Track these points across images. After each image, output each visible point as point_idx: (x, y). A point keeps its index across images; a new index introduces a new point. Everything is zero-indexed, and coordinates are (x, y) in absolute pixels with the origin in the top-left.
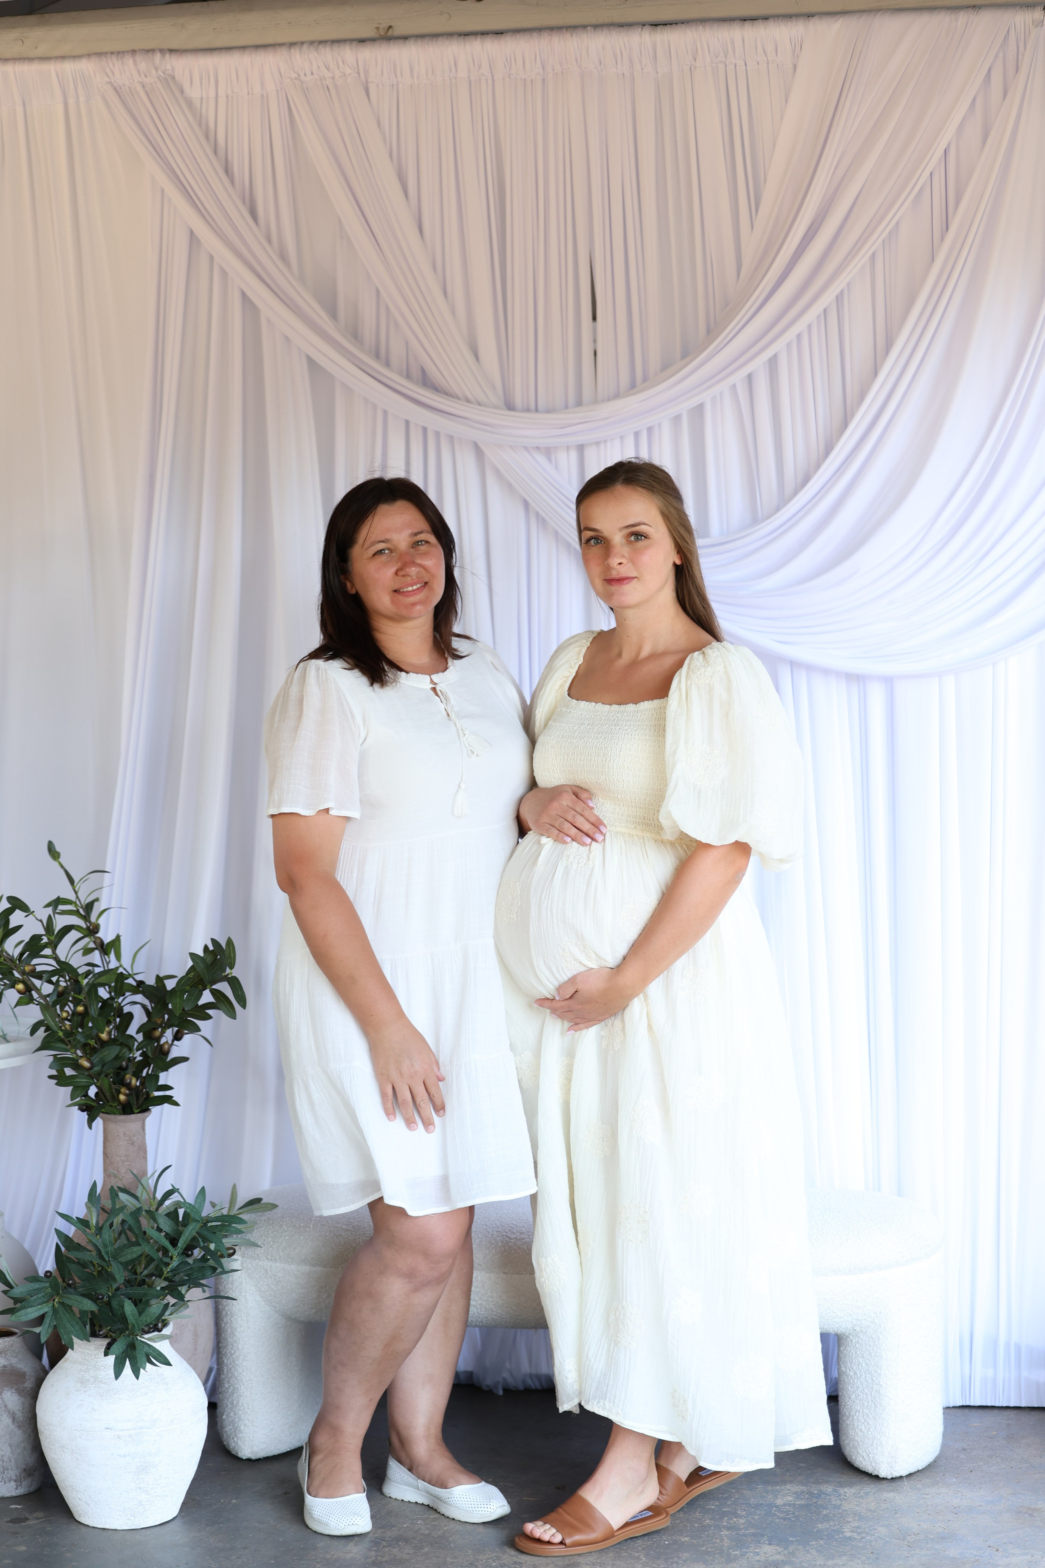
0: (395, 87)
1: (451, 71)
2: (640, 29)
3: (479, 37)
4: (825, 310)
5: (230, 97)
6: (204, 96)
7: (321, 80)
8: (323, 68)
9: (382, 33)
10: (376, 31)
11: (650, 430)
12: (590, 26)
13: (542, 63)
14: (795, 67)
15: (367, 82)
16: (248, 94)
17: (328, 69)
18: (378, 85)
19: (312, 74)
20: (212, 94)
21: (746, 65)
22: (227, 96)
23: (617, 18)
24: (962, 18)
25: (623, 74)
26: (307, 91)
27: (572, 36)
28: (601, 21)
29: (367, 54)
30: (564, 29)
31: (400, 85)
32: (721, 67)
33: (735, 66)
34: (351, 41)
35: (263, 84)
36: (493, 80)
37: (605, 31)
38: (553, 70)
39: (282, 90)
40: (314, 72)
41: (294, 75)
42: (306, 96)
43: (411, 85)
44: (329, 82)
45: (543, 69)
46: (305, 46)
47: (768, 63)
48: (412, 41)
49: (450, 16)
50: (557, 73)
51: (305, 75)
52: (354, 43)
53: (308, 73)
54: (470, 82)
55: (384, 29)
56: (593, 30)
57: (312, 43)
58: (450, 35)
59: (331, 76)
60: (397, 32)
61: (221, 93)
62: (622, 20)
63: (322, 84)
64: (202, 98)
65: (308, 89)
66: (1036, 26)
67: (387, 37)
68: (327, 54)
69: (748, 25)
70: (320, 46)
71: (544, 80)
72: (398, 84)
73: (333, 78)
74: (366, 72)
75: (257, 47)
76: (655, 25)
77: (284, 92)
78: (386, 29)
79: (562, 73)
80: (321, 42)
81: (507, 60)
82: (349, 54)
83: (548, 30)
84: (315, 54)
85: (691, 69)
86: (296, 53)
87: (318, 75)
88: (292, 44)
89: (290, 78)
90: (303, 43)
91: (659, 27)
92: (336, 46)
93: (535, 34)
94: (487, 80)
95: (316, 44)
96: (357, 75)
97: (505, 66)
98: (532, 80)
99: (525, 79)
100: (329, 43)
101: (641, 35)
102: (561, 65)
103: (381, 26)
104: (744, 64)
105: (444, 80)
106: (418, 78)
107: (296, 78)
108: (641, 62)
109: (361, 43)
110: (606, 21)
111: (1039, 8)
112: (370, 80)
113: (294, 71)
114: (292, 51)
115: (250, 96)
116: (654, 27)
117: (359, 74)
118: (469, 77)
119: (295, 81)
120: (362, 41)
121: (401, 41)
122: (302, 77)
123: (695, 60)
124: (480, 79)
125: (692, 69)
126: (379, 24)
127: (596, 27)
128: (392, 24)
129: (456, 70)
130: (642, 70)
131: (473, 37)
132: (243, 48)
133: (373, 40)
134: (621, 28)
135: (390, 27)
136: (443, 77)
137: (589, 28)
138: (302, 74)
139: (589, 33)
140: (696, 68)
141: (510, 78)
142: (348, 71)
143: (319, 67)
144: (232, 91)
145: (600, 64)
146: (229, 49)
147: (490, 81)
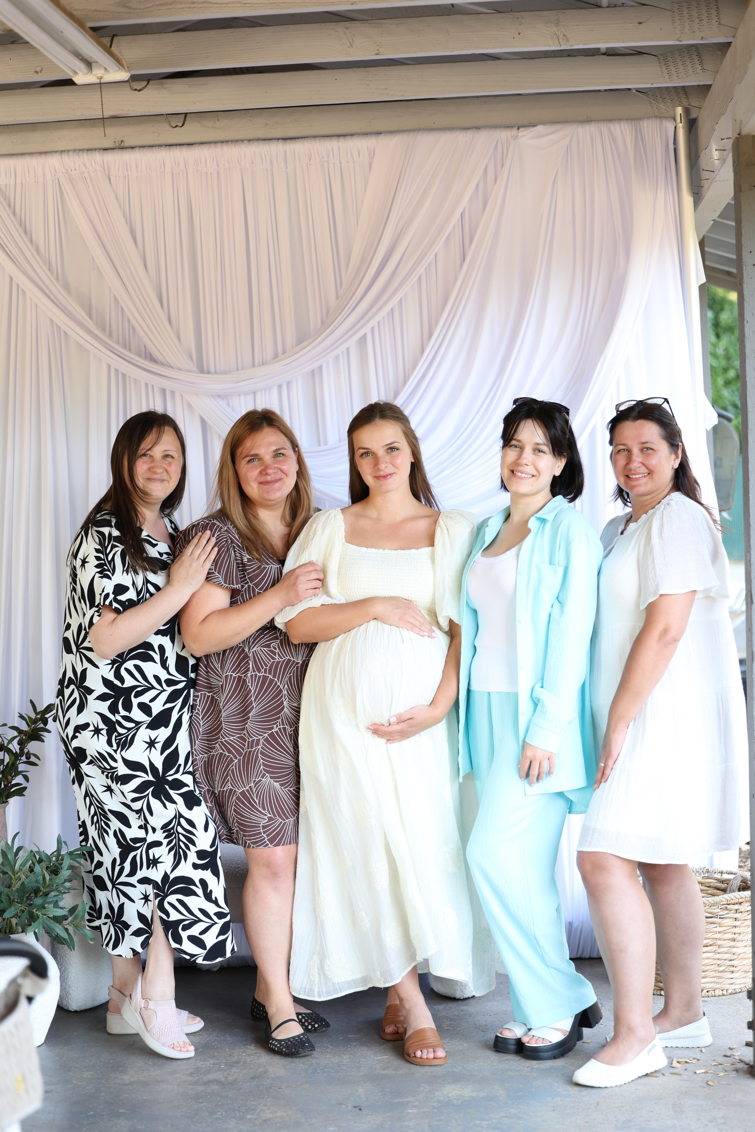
0: (127, 177)
1: (161, 168)
2: (276, 142)
3: (178, 146)
4: (392, 309)
5: (24, 184)
6: (8, 183)
7: (81, 173)
8: (82, 166)
9: (118, 145)
10: (114, 143)
11: (288, 383)
12: (246, 140)
13: (217, 162)
14: (370, 164)
15: (109, 175)
16: (35, 182)
17: (85, 167)
18: (116, 177)
19: (75, 170)
20: (12, 182)
21: (340, 163)
22: (22, 184)
23: (262, 135)
24: (469, 134)
25: (267, 169)
26: (72, 180)
27: (235, 146)
28: (251, 137)
29: (111, 158)
30: (230, 142)
31: (130, 177)
32: (326, 164)
33: (334, 164)
34: (100, 149)
35: (44, 176)
36: (187, 173)
37: (256, 142)
38: (224, 167)
39: (55, 179)
40: (77, 169)
41: (64, 171)
42: (72, 184)
43: (137, 176)
44: (86, 175)
45: (218, 166)
46: (71, 153)
47: (354, 162)
48: (137, 149)
49: (159, 135)
50: (226, 169)
51: (71, 170)
52: (102, 151)
53: (73, 169)
54: (173, 174)
55: (118, 142)
56: (248, 143)
57: (75, 151)
58: (160, 146)
59: (87, 171)
60: (126, 144)
61: (19, 181)
62: (265, 137)
63: (82, 176)
64: (6, 185)
65: (73, 179)
66: (514, 140)
67: (121, 147)
68: (85, 158)
69: (341, 139)
70: (80, 153)
71: (218, 173)
72: (128, 176)
73: (89, 172)
74: (109, 168)
75: (41, 153)
76: (285, 139)
77: (57, 181)
78: (120, 143)
79: (229, 168)
80: (80, 150)
81: (195, 161)
82: (98, 157)
83: (220, 143)
84: (78, 158)
85: (307, 166)
86: (65, 157)
87: (79, 170)
88: (62, 152)
89: (63, 173)
90: (69, 151)
91: (288, 141)
92: (89, 152)
93: (212, 145)
94: (183, 173)
95: (77, 151)
96: (103, 170)
97: (194, 163)
98: (211, 173)
99: (207, 173)
100: (85, 151)
101: (277, 146)
102: (229, 164)
103: (117, 140)
104: (338, 162)
105: (157, 174)
106: (141, 173)
107: (66, 173)
108: (277, 162)
109: (105, 151)
110: (255, 137)
111: (515, 128)
112: (111, 173)
113: (64, 168)
114: (63, 156)
115: (36, 183)
116: (284, 140)
117: (104, 169)
118: (172, 172)
119: (65, 175)
120: (106, 149)
121: (130, 149)
122: (70, 172)
123: (310, 160)
124: (179, 173)
125: (309, 166)
126: (115, 139)
127: (249, 141)
128: (123, 139)
129: (165, 168)
130: (278, 166)
131: (174, 147)
132: (32, 154)
133: (113, 149)
134: (265, 141)
135: (122, 141)
136: (156, 172)
137: (245, 141)
138: (69, 170)
139: (246, 145)
140: (310, 165)
141: (197, 172)
142: (98, 168)
143: (80, 166)
144: (25, 180)
145: (253, 163)
146: (23, 154)
147: (185, 174)
